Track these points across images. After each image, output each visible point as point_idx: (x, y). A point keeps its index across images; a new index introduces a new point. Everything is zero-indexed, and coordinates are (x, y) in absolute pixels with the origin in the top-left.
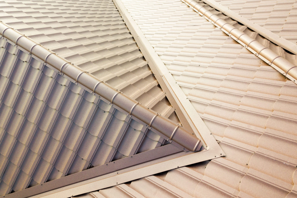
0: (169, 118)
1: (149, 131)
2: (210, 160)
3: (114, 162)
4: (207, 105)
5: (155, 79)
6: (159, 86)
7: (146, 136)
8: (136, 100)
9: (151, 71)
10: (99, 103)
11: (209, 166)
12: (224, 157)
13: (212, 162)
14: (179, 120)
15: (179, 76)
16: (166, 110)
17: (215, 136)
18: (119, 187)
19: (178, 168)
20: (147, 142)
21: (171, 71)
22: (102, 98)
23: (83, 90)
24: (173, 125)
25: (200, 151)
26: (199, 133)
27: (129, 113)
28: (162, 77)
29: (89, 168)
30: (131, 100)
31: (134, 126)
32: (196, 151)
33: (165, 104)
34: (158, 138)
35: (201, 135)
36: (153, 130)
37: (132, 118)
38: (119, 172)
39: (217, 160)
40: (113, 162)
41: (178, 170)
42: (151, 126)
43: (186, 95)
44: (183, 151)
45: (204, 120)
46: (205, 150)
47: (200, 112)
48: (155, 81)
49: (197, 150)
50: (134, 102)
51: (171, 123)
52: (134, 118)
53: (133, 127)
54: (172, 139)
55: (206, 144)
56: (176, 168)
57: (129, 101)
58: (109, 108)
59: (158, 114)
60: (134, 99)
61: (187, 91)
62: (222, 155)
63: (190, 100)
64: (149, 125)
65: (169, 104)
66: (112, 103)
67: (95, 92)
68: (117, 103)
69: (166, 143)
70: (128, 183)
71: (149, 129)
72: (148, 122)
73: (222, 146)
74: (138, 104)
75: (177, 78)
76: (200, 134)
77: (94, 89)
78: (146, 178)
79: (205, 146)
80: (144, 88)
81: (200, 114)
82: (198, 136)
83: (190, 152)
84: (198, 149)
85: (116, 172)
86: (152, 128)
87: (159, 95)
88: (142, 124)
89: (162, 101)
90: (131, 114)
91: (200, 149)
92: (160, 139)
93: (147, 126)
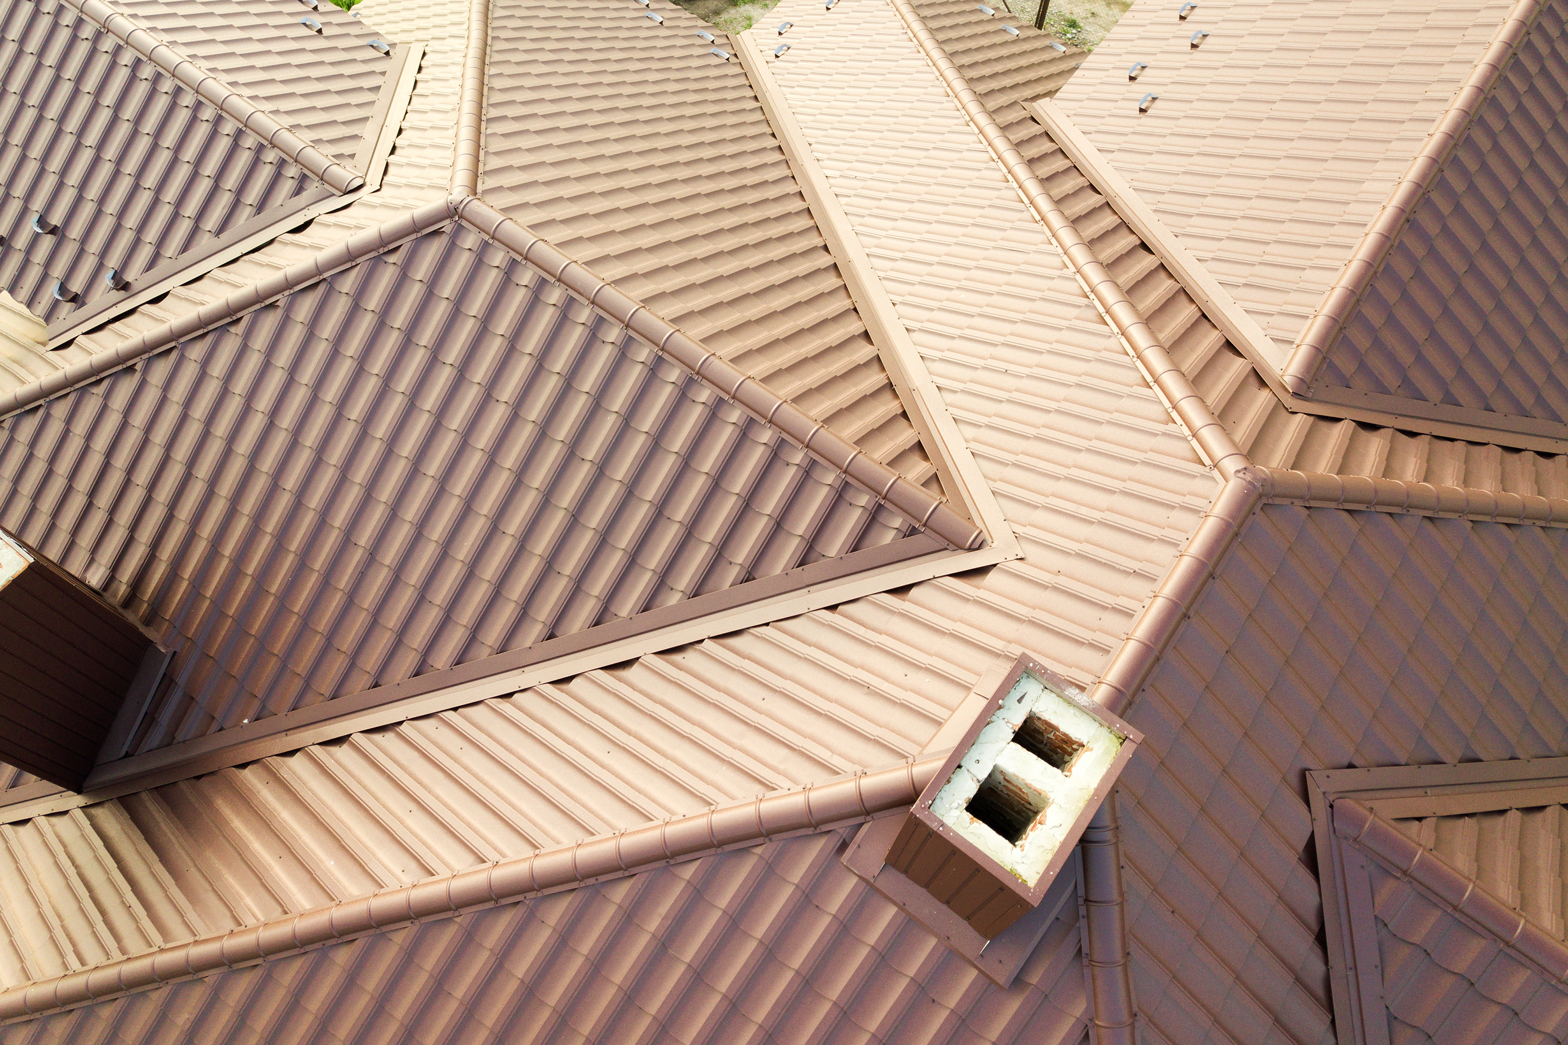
0: (922, 485)
1: (880, 507)
2: (995, 565)
4: (1007, 465)
5: (896, 396)
6: (904, 414)
7: (874, 517)
8: (856, 443)
9: (885, 374)
10: (779, 446)
11: (992, 576)
12: (1021, 559)
13: (999, 568)
14: (943, 492)
15: (955, 392)
16: (918, 469)
17: (1012, 524)
18: (812, 616)
19: (934, 578)
20: (875, 530)
21: (936, 379)
22: (785, 436)
23: (745, 417)
24: (930, 498)
25: (979, 548)
26: (982, 518)
27: (841, 469)
28: (913, 392)
29: (746, 582)
30: (845, 443)
31: (849, 496)
32: (970, 549)
33: (916, 458)
34: (897, 522)
35: (984, 522)
36: (888, 505)
37: (847, 479)
38: (811, 588)
39: (1008, 564)
40: (801, 568)
41: (933, 582)
42: (884, 498)
43: (966, 441)
44: (946, 549)
45: (996, 494)
46: (988, 547)
47: (991, 479)
48: (896, 402)
49: (973, 547)
50: (853, 448)
51: (927, 495)
52: (850, 480)
53: (847, 498)
54: (925, 525)
55: (992, 538)
56: (930, 579)
57: (842, 444)
58: (798, 457)
59: (901, 475)
60: (851, 442)
61: (970, 432)
62: (1018, 557)
63: (973, 451)
64: (880, 495)
65: (926, 458)
66: (807, 446)
67: (770, 422)
68: (816, 447)
69: (913, 531)
70: (833, 608)
71: (880, 504)
72: (879, 489)
73: (1022, 542)
74: (860, 452)
75: (949, 397)
76: (983, 520)
77: (770, 416)
78: (868, 598)
79: (989, 541)
80: (872, 418)
81: (990, 482)
82: (979, 523)
83: (960, 551)
84: (976, 545)
85: (806, 590)
86: (887, 502)
87: (904, 437)
88: (868, 494)
89: (911, 449)
90: (845, 472)
91: (978, 546)
92: (902, 523)
93: (876, 497)
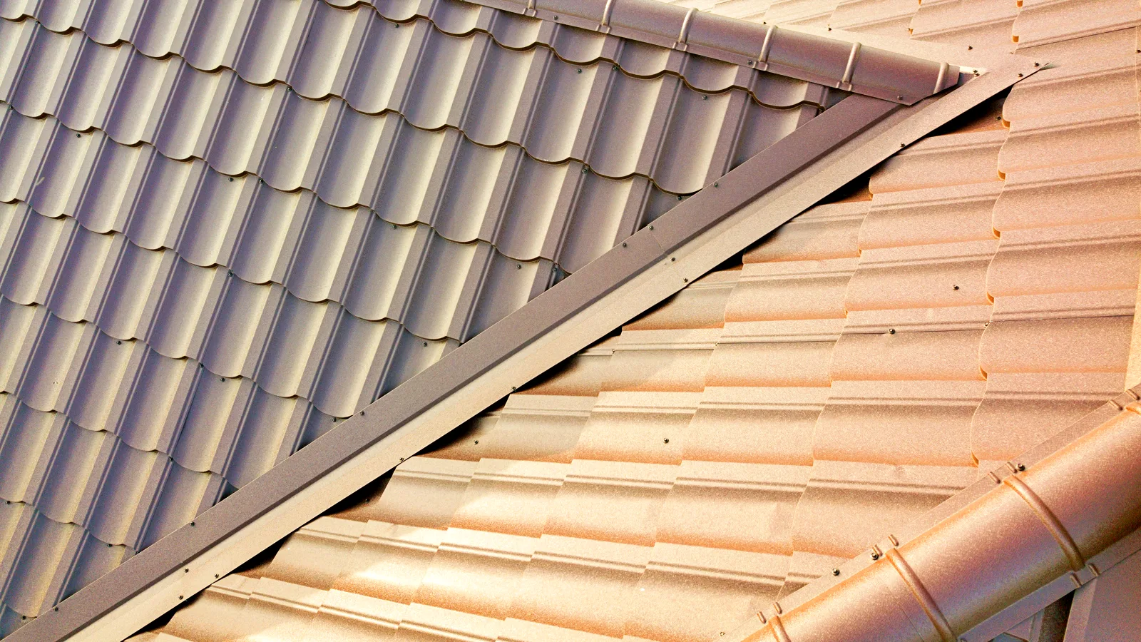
3: (652, 228)
